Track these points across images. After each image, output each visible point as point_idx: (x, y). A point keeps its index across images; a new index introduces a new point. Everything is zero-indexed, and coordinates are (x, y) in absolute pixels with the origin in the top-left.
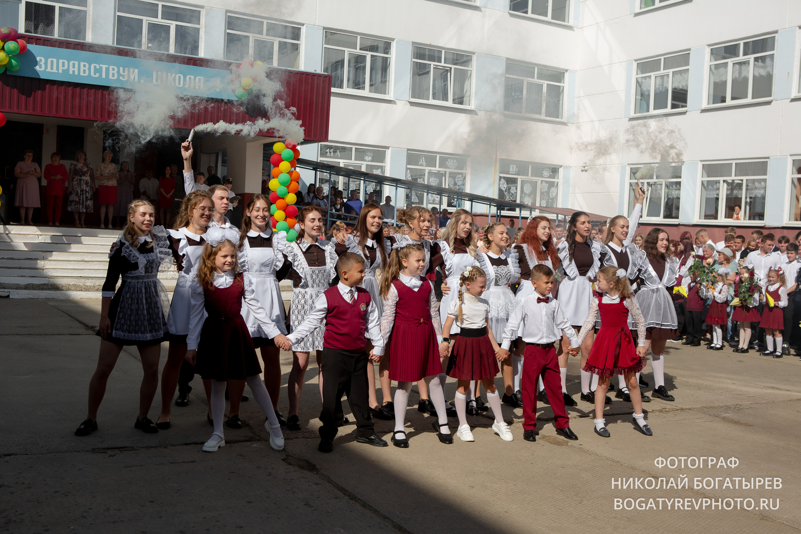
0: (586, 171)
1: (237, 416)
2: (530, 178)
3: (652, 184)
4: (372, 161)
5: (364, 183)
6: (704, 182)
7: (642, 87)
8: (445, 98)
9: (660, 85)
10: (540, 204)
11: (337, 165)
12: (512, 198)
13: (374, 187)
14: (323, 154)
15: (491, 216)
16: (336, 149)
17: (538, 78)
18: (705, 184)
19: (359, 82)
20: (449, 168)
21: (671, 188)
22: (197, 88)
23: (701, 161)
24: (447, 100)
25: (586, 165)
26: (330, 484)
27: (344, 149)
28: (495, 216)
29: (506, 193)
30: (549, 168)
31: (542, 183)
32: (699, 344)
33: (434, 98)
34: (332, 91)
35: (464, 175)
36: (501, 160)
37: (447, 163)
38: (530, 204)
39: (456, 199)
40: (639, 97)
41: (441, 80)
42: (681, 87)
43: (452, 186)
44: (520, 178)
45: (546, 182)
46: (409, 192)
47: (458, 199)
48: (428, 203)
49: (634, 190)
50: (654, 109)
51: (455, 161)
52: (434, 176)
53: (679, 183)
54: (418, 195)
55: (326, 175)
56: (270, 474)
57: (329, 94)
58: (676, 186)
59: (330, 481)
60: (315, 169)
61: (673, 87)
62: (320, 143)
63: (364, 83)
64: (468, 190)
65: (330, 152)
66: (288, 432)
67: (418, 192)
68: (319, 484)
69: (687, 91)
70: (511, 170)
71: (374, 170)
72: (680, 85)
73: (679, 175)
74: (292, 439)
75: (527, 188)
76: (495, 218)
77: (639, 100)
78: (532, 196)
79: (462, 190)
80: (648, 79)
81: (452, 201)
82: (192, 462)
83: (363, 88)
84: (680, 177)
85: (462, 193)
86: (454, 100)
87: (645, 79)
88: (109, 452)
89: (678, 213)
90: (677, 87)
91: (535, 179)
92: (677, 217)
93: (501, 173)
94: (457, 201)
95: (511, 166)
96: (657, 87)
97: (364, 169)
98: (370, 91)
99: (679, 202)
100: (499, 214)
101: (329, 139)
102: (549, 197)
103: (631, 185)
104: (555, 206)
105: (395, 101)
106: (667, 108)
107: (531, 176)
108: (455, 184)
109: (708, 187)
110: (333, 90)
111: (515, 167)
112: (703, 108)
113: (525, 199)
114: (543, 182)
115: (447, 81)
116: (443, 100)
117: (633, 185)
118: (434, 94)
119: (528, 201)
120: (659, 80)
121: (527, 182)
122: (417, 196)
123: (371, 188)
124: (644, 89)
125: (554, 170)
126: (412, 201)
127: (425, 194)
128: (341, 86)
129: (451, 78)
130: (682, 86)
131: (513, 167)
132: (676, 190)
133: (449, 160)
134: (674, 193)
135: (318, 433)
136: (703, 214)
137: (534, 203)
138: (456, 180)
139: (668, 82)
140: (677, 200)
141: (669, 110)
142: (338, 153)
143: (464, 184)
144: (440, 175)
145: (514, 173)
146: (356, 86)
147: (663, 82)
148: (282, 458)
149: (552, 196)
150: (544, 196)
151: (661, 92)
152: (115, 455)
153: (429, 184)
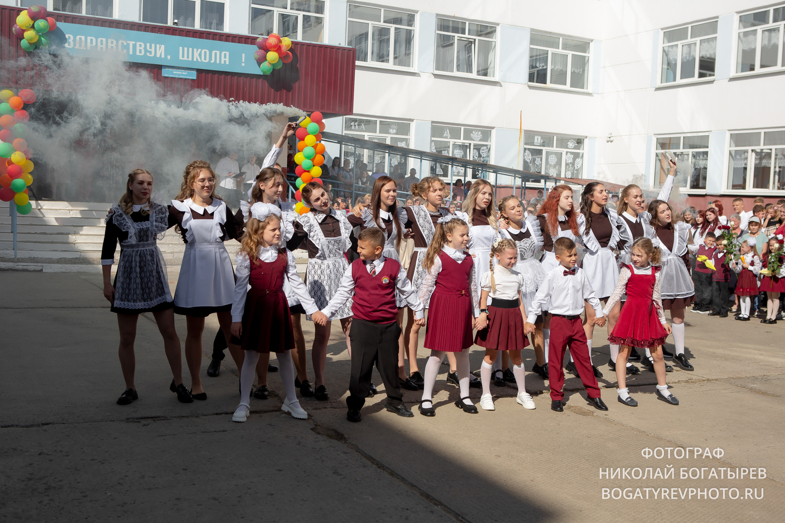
0: (612, 142)
1: (265, 386)
2: (555, 149)
3: (678, 155)
4: (396, 134)
5: (389, 155)
6: (731, 151)
7: (669, 56)
8: (470, 70)
9: (687, 54)
10: (565, 175)
11: (362, 138)
12: (536, 169)
13: (399, 160)
14: (348, 127)
15: (516, 188)
16: (360, 122)
17: (563, 49)
18: (733, 154)
19: (383, 54)
20: (473, 140)
21: (698, 158)
22: (223, 62)
23: (729, 130)
24: (471, 72)
25: (612, 135)
26: (358, 453)
27: (368, 122)
28: (520, 188)
29: (531, 165)
30: (574, 139)
31: (567, 154)
32: (726, 316)
33: (458, 70)
34: (356, 64)
35: (489, 147)
36: (526, 131)
37: (472, 135)
38: (555, 176)
39: (480, 171)
40: (665, 66)
41: (466, 51)
42: (708, 56)
43: (476, 158)
44: (545, 149)
45: (571, 153)
46: (434, 165)
47: (482, 171)
48: (453, 175)
49: (660, 160)
50: (681, 78)
51: (480, 133)
52: (458, 148)
53: (706, 153)
54: (443, 167)
55: (351, 148)
56: (299, 444)
57: (354, 67)
58: (703, 156)
59: (358, 450)
60: (340, 142)
61: (701, 56)
62: (344, 117)
63: (388, 56)
64: (492, 162)
65: (355, 125)
66: (316, 402)
67: (442, 164)
68: (347, 453)
69: (714, 59)
70: (536, 141)
71: (399, 143)
72: (707, 54)
73: (706, 145)
74: (320, 409)
75: (552, 160)
76: (520, 190)
77: (666, 69)
78: (557, 167)
79: (487, 162)
80: (674, 48)
81: (477, 173)
82: (223, 431)
83: (387, 61)
84: (707, 147)
85: (486, 165)
86: (478, 72)
87: (672, 48)
88: (142, 422)
89: (705, 184)
90: (704, 56)
91: (559, 150)
92: (704, 188)
93: (526, 144)
94: (482, 173)
95: (536, 137)
96: (684, 55)
97: (388, 142)
98: (394, 64)
99: (706, 172)
100: (523, 185)
101: (354, 112)
102: (574, 168)
103: (657, 155)
104: (580, 177)
105: (419, 74)
106: (694, 77)
107: (556, 147)
108: (480, 156)
109: (735, 156)
110: (358, 63)
111: (540, 138)
112: (731, 76)
113: (550, 170)
114: (569, 153)
115: (471, 52)
116: (467, 72)
117: (660, 155)
118: (458, 66)
119: (553, 173)
120: (686, 48)
121: (552, 153)
122: (442, 169)
123: (396, 160)
124: (671, 58)
125: (579, 142)
126: (437, 173)
127: (450, 166)
128: (365, 60)
129: (475, 49)
130: (710, 54)
131: (538, 139)
132: (703, 160)
133: (474, 132)
134: (701, 164)
135: (346, 403)
136: (731, 184)
137: (559, 174)
138: (481, 151)
139: (695, 51)
140: (704, 170)
141: (696, 79)
142: (363, 126)
143: (488, 156)
144: (464, 147)
145: (539, 144)
146: (380, 59)
147: (690, 51)
148: (311, 428)
149: (577, 167)
150: (569, 167)
151: (688, 61)
152: (148, 425)
153: (454, 156)
